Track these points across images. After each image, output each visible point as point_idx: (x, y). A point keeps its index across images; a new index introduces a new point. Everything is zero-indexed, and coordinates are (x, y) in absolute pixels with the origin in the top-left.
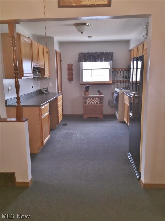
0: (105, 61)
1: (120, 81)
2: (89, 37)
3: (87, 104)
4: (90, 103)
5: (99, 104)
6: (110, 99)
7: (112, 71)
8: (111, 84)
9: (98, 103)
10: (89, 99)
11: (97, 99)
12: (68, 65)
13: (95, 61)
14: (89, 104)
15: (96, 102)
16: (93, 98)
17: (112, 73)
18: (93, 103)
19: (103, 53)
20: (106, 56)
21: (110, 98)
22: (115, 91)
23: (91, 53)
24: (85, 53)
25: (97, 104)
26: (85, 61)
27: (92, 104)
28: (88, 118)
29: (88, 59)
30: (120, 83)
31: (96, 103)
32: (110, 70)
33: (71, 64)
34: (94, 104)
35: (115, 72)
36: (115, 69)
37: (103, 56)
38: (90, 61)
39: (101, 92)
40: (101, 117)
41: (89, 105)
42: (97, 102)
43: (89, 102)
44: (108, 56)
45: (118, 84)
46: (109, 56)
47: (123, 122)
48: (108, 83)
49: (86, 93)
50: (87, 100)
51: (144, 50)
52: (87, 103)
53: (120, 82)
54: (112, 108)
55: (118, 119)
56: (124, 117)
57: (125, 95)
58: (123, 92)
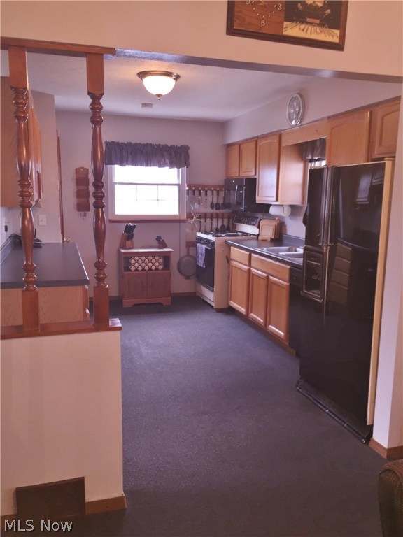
0: (172, 165)
1: (206, 214)
2: (144, 105)
3: (131, 271)
4: (140, 268)
5: (162, 270)
6: (183, 257)
7: (188, 191)
8: (184, 221)
9: (160, 267)
10: (137, 258)
11: (157, 258)
12: (77, 171)
13: (147, 164)
14: (136, 270)
15: (154, 264)
16: (147, 254)
17: (188, 194)
18: (147, 268)
19: (166, 145)
20: (173, 154)
21: (181, 256)
22: (197, 239)
23: (136, 144)
24: (122, 143)
25: (157, 269)
26: (122, 164)
27: (143, 270)
28: (134, 305)
29: (130, 159)
30: (206, 218)
31: (154, 268)
32: (180, 187)
33: (82, 168)
34: (150, 269)
35: (194, 194)
36: (193, 185)
37: (165, 153)
38: (135, 163)
39: (163, 240)
40: (166, 301)
41: (137, 272)
42: (157, 264)
43: (137, 265)
44: (178, 155)
45: (200, 222)
46: (181, 155)
47: (230, 311)
48: (178, 218)
49: (128, 243)
50: (133, 261)
51: (282, 148)
52: (133, 268)
53: (205, 216)
54: (187, 278)
55: (213, 304)
56: (231, 300)
57: (232, 247)
58: (226, 242)
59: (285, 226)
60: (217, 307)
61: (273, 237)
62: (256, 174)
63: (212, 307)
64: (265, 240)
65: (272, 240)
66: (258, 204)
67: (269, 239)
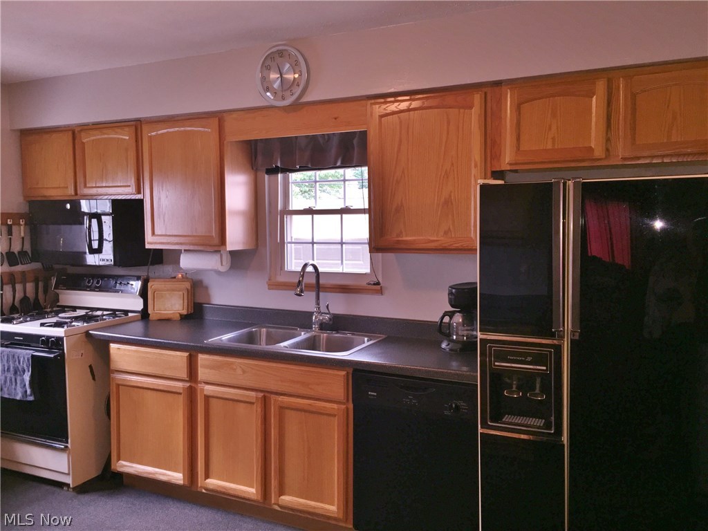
55: (68, 480)
56: (119, 459)
57: (112, 346)
58: (87, 334)
59: (206, 288)
60: (79, 482)
61: (184, 312)
62: (139, 192)
63: (68, 485)
64: (168, 320)
65: (184, 318)
66: (150, 250)
67: (178, 317)
